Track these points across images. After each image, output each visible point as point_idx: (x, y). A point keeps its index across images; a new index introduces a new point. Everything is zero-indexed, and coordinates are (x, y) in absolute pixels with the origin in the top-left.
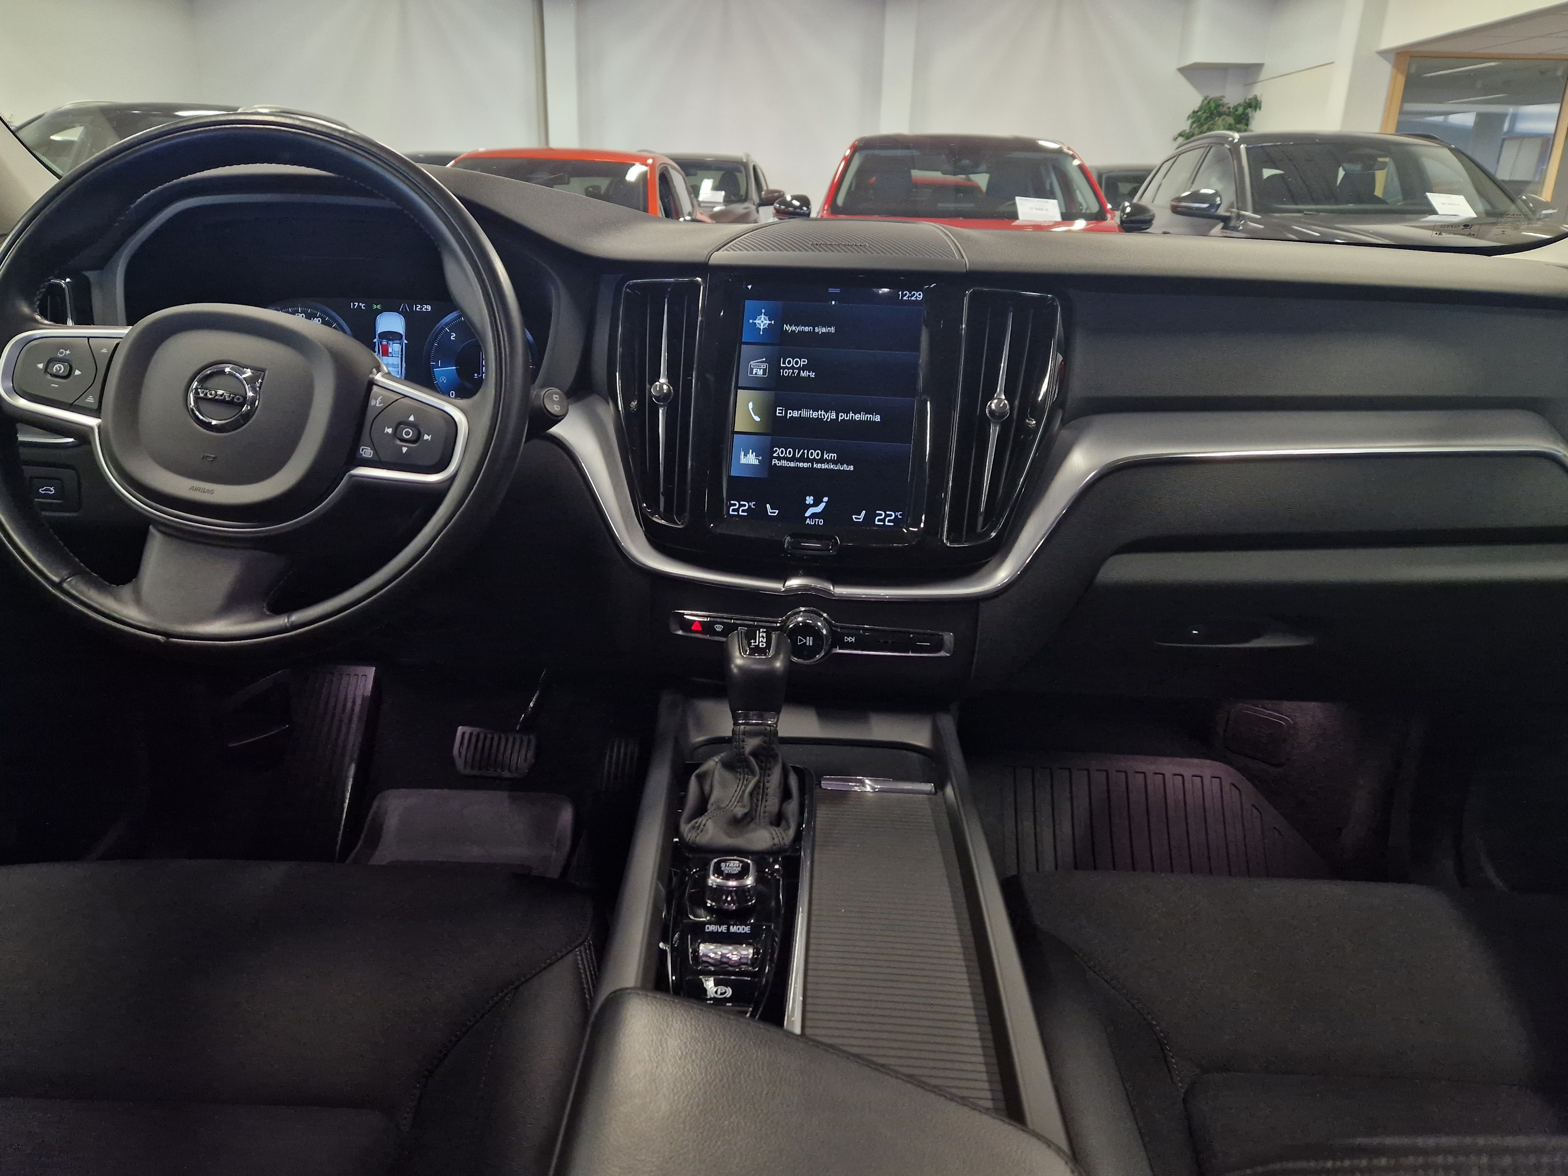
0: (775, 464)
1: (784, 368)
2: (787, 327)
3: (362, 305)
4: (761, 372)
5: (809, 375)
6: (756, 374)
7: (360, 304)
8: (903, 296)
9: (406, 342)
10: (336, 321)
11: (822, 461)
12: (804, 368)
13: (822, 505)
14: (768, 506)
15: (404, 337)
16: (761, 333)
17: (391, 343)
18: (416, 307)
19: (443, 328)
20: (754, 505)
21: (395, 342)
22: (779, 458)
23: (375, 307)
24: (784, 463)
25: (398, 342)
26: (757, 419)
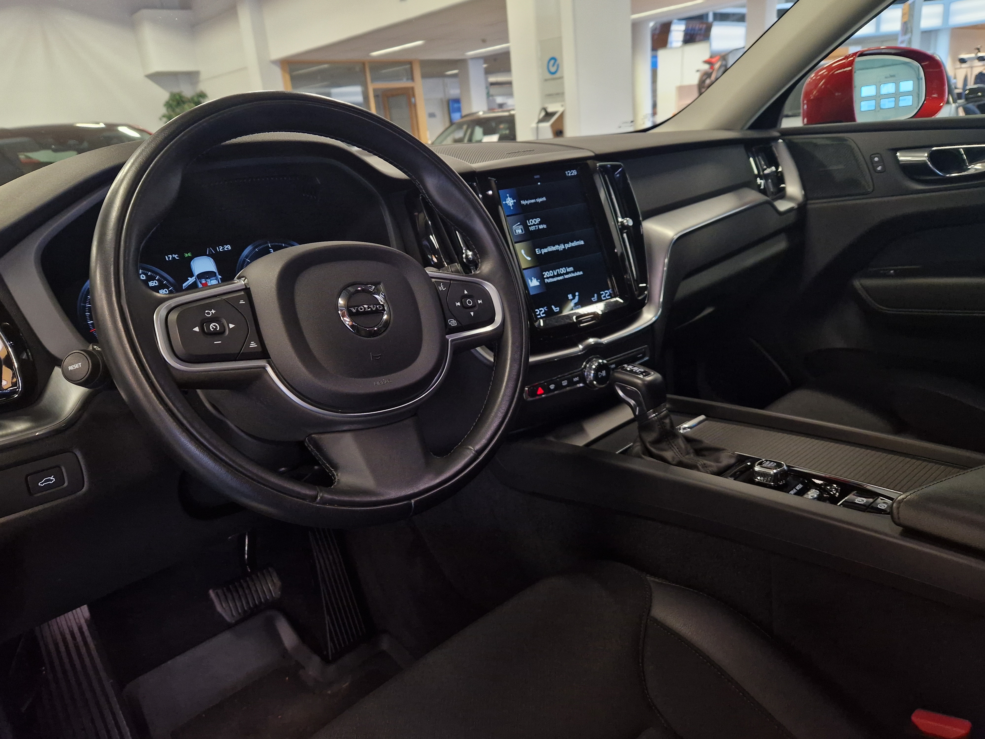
0: (547, 282)
1: (531, 226)
2: (523, 202)
3: (176, 256)
4: (520, 231)
5: (543, 227)
6: (518, 233)
7: (174, 256)
8: (568, 173)
9: (220, 277)
10: (157, 274)
11: (567, 273)
12: (540, 223)
13: (577, 298)
14: (553, 307)
15: (217, 274)
16: (512, 208)
17: (209, 280)
18: (219, 248)
19: (244, 261)
20: (546, 308)
21: (212, 279)
22: (548, 278)
23: (186, 255)
24: (551, 280)
25: (214, 278)
26: (529, 259)
